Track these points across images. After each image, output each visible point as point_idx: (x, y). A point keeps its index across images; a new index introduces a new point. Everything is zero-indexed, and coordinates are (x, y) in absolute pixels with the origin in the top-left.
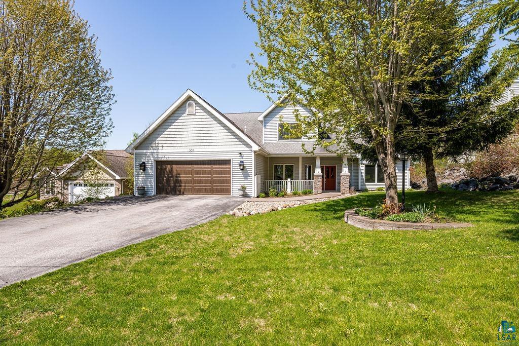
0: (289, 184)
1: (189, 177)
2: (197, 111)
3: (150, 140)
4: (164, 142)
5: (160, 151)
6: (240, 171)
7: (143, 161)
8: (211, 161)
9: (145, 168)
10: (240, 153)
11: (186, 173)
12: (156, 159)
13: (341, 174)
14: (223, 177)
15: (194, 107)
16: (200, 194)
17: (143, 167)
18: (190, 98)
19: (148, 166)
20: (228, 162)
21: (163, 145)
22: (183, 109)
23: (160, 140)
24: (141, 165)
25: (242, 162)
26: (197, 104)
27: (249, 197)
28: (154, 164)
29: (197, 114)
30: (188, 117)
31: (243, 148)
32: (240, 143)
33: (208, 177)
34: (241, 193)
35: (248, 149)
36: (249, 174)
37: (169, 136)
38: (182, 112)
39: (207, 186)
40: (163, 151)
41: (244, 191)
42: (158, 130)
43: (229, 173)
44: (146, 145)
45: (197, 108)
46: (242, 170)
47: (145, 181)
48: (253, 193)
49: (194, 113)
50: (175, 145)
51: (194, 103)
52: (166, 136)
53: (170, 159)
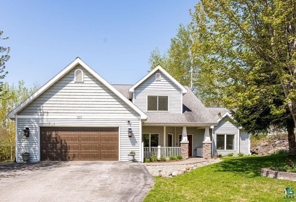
0: (159, 150)
1: (76, 143)
2: (85, 79)
3: (34, 105)
4: (50, 108)
5: (45, 117)
6: (128, 138)
7: (26, 127)
8: (98, 128)
9: (28, 133)
10: (129, 121)
11: (72, 139)
12: (41, 125)
13: (204, 142)
14: (111, 144)
15: (83, 75)
16: (87, 160)
17: (27, 133)
18: (78, 66)
19: (33, 132)
20: (116, 129)
21: (49, 111)
22: (70, 76)
23: (46, 106)
24: (25, 131)
25: (130, 129)
26: (86, 72)
27: (137, 162)
28: (38, 130)
29: (85, 82)
30: (76, 85)
31: (131, 117)
32: (128, 112)
33: (96, 143)
34: (131, 158)
35: (135, 117)
36: (137, 140)
37: (55, 102)
38: (69, 79)
39: (94, 151)
40: (49, 117)
41: (134, 156)
42: (44, 96)
43: (117, 139)
44: (30, 111)
45: (85, 76)
46: (130, 137)
47: (28, 147)
48: (140, 159)
49: (83, 81)
50: (62, 111)
51: (82, 72)
52: (52, 102)
53: (56, 125)
